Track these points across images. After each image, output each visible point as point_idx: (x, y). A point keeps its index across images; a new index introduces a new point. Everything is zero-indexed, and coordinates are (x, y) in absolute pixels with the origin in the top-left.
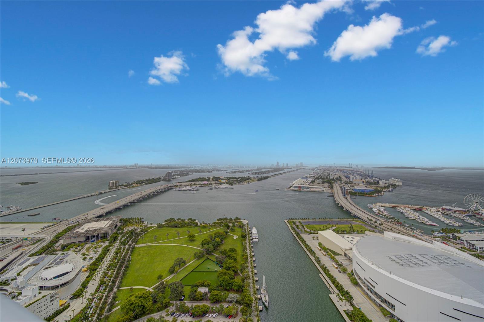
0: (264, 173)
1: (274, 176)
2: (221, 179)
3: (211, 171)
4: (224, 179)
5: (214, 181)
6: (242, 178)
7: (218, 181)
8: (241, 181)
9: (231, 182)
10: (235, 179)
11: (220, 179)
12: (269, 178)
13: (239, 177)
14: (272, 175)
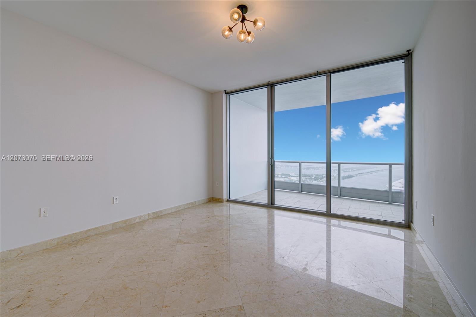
0: (347, 171)
1: (361, 175)
2: (292, 176)
3: (279, 167)
4: (295, 176)
5: (283, 178)
6: (317, 175)
7: (287, 178)
8: (316, 179)
9: (303, 180)
10: (309, 176)
11: (290, 176)
12: (354, 176)
13: (313, 174)
14: (358, 174)
